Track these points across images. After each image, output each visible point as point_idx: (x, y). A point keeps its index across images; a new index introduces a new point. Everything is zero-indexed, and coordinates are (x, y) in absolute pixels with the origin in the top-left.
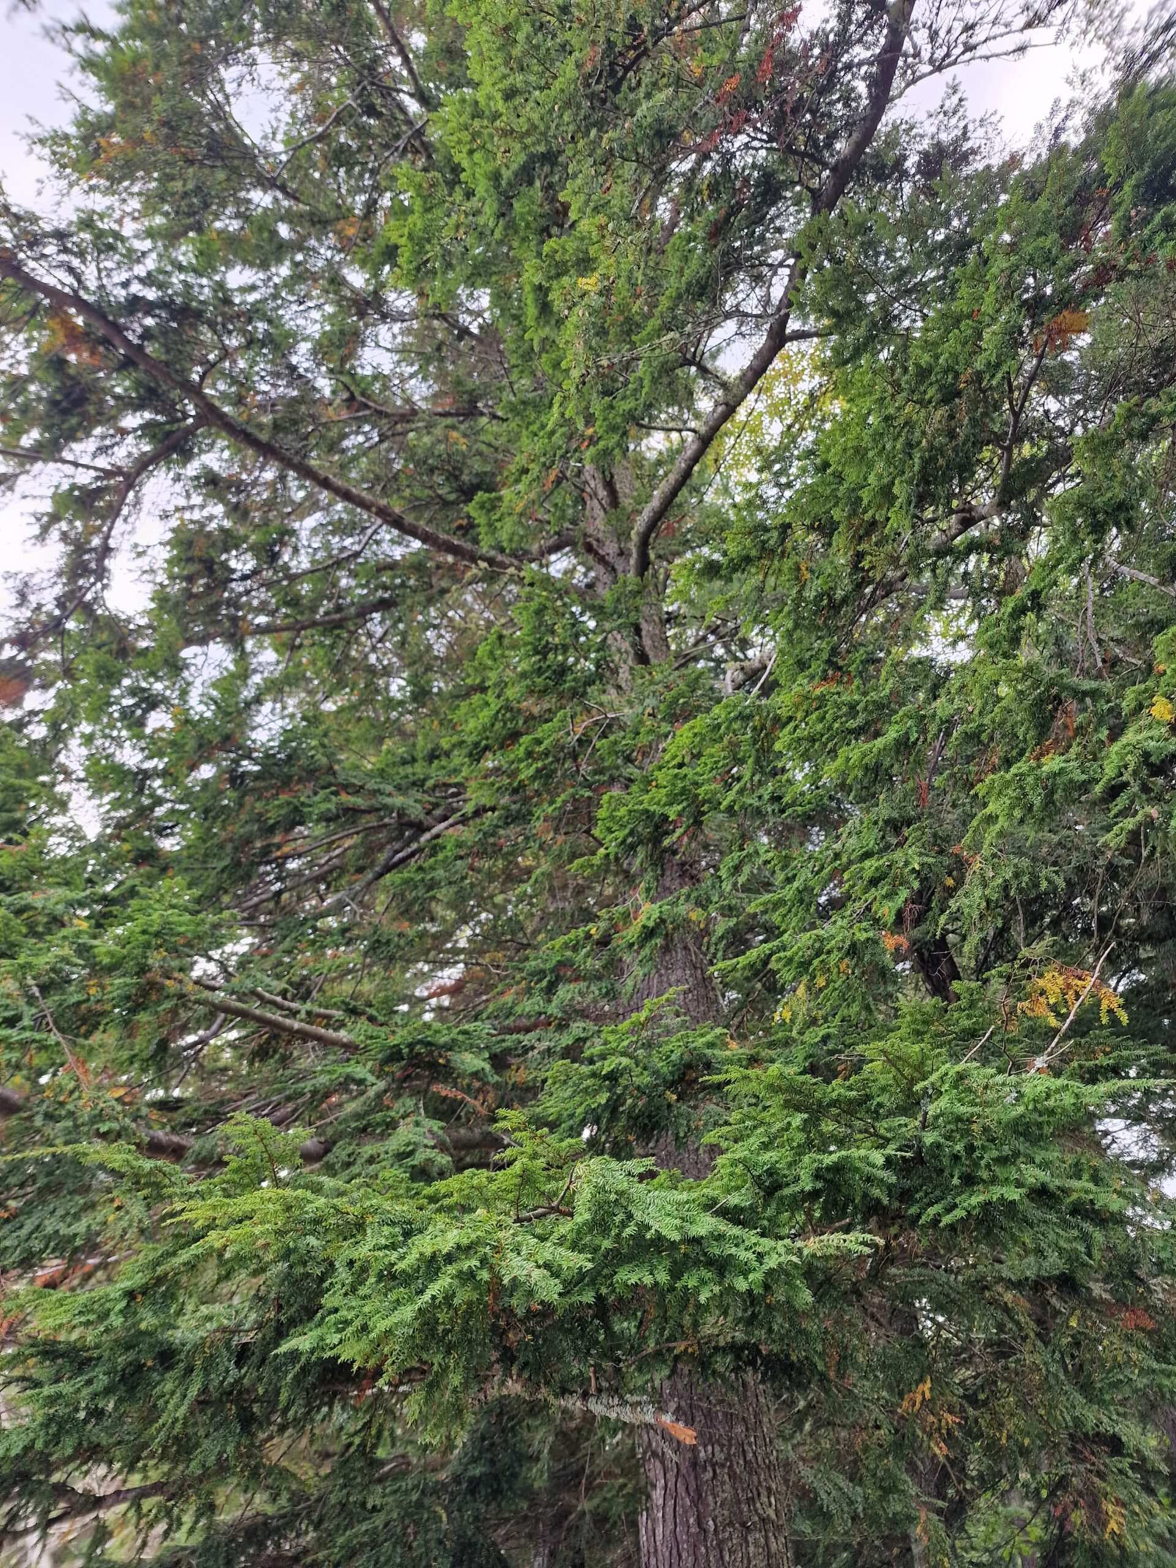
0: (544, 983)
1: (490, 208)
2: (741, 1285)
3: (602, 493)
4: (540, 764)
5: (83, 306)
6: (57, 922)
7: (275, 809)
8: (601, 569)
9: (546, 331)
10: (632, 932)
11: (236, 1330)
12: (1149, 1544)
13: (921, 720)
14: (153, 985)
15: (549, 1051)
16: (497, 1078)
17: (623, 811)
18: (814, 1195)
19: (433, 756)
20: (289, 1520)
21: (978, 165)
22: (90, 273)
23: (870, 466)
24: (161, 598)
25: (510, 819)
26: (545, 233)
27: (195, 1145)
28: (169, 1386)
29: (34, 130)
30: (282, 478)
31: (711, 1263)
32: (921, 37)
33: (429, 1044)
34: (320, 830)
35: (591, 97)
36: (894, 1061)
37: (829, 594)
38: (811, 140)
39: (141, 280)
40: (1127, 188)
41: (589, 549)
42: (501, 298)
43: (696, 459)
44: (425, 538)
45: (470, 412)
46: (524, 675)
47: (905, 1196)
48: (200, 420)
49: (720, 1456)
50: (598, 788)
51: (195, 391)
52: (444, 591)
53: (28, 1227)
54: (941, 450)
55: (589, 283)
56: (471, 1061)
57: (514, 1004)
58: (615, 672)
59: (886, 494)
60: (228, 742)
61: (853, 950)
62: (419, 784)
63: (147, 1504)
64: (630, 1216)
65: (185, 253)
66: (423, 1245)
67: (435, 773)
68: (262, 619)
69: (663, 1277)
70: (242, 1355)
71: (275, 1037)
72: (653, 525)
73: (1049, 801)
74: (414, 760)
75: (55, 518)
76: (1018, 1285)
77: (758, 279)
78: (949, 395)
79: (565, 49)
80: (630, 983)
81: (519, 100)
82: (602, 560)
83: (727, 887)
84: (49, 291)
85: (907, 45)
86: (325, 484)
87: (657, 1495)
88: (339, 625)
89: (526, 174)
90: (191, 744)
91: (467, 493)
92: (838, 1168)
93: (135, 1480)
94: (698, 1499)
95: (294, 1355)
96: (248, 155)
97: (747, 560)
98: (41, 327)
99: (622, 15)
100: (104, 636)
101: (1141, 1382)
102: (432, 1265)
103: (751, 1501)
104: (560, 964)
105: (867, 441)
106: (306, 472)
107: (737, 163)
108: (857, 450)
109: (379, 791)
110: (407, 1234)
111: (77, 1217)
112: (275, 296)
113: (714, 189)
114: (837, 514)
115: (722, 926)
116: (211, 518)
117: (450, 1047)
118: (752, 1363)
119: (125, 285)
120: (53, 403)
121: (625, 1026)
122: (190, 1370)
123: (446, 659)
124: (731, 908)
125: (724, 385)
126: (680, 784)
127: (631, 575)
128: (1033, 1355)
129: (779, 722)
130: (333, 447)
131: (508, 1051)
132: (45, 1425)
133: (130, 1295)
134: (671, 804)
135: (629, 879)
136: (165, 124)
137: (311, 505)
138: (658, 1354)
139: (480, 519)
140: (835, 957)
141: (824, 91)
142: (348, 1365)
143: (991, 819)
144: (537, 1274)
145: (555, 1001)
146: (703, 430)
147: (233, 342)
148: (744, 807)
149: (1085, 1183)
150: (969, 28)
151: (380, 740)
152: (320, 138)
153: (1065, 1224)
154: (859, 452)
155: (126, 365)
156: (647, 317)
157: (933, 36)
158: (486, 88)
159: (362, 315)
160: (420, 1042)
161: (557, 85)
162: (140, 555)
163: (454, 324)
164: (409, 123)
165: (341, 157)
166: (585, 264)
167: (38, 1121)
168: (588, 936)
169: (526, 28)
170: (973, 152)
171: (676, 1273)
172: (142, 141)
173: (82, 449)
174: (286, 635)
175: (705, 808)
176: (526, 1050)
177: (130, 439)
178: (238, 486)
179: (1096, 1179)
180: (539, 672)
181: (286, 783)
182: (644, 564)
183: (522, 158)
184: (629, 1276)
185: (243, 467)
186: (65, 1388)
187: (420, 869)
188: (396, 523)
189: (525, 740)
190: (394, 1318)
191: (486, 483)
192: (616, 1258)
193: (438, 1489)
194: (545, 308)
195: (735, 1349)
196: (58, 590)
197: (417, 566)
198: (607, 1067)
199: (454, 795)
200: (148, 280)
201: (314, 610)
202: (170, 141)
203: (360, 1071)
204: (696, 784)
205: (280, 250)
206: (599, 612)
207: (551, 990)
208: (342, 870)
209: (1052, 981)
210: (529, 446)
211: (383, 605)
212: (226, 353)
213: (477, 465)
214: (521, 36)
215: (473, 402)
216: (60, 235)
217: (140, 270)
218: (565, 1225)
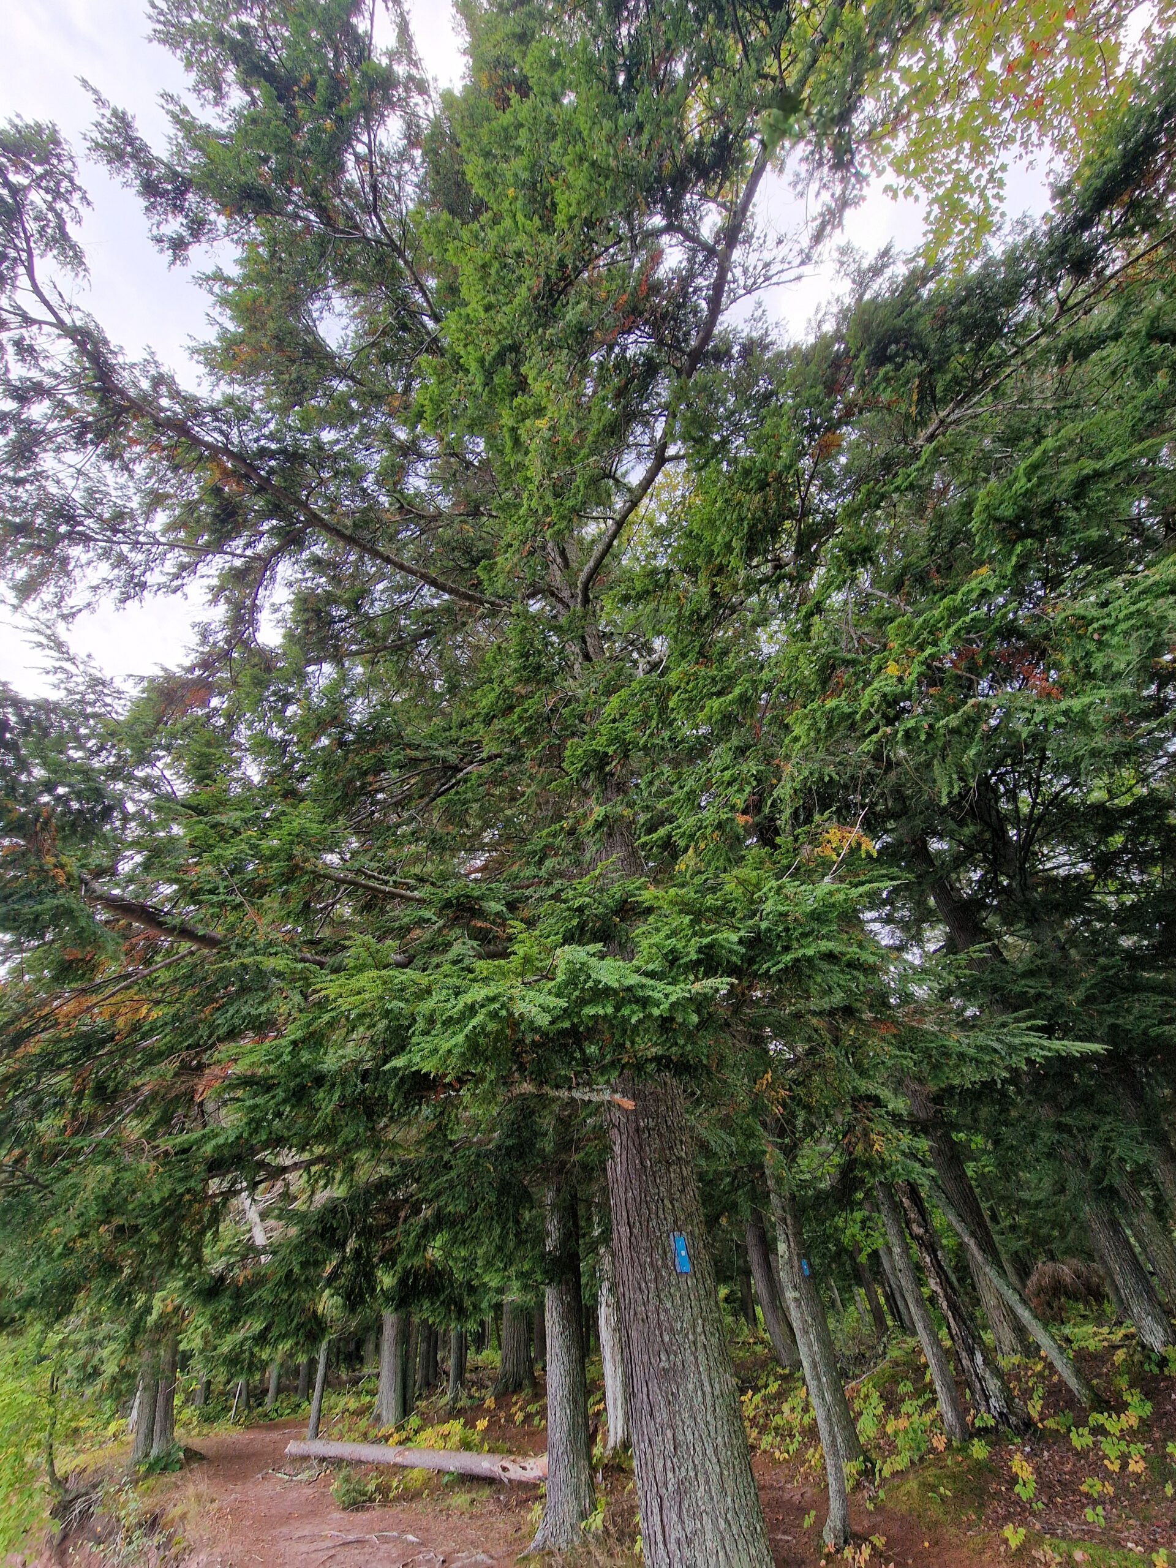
0: (537, 858)
1: (479, 380)
2: (656, 1012)
3: (559, 560)
4: (527, 725)
5: (231, 455)
6: (237, 832)
7: (367, 760)
8: (560, 607)
9: (519, 457)
10: (589, 824)
11: (361, 1061)
12: (897, 1157)
13: (754, 683)
14: (296, 866)
15: (541, 899)
17: (580, 751)
18: (698, 962)
19: (462, 725)
20: (401, 1178)
21: (775, 349)
22: (234, 434)
23: (718, 530)
24: (289, 636)
25: (511, 760)
26: (514, 394)
27: (329, 960)
28: (321, 1095)
29: (193, 344)
30: (361, 558)
31: (637, 1000)
32: (738, 272)
33: (469, 896)
34: (394, 774)
35: (538, 309)
36: (741, 882)
37: (697, 612)
38: (674, 337)
39: (266, 437)
40: (862, 356)
41: (553, 594)
42: (491, 439)
43: (614, 536)
44: (451, 591)
45: (475, 513)
46: (516, 670)
47: (751, 961)
48: (308, 523)
49: (652, 1124)
50: (563, 739)
51: (305, 505)
52: (464, 624)
53: (231, 1011)
54: (760, 520)
55: (542, 423)
56: (494, 907)
57: (519, 872)
58: (571, 667)
59: (728, 547)
60: (335, 721)
61: (720, 826)
62: (454, 742)
63: (313, 1169)
64: (589, 977)
65: (293, 420)
66: (467, 999)
67: (464, 735)
68: (354, 648)
69: (610, 1010)
70: (365, 1076)
71: (375, 897)
72: (590, 577)
73: (830, 727)
74: (451, 728)
75: (221, 589)
76: (820, 1014)
77: (646, 424)
78: (763, 486)
79: (520, 280)
80: (588, 855)
81: (493, 312)
82: (561, 601)
83: (645, 794)
84: (208, 446)
85: (729, 276)
86: (388, 560)
87: (617, 1149)
88: (401, 648)
89: (500, 358)
90: (313, 723)
91: (475, 562)
92: (710, 946)
93: (306, 1156)
94: (640, 1149)
95: (395, 1070)
96: (331, 357)
97: (648, 592)
98: (205, 469)
99: (555, 258)
100: (256, 660)
101: (890, 1063)
102: (472, 1010)
103: (671, 1148)
104: (546, 846)
105: (715, 515)
106: (376, 554)
107: (629, 354)
108: (710, 520)
109: (430, 748)
110: (457, 994)
111: (260, 1003)
112: (352, 446)
113: (617, 367)
114: (699, 562)
115: (642, 818)
116: (318, 586)
117: (481, 898)
118: (667, 1066)
119: (257, 440)
120: (216, 516)
121: (586, 879)
122: (333, 1085)
123: (467, 667)
124: (648, 807)
125: (629, 490)
126: (614, 733)
127: (579, 608)
128: (830, 1054)
129: (672, 691)
130: (392, 538)
131: (518, 900)
132: (248, 1124)
133: (294, 1043)
134: (609, 746)
135: (586, 793)
136: (277, 337)
137: (381, 577)
138: (613, 1064)
139: (483, 576)
140: (709, 830)
141: (679, 306)
142: (428, 1074)
143: (796, 739)
144: (535, 1010)
145: (544, 868)
146: (617, 517)
147: (326, 475)
148: (654, 746)
149: (855, 949)
150: (767, 265)
151: (430, 718)
152: (373, 345)
153: (842, 972)
154: (711, 522)
155: (260, 490)
156: (581, 447)
157: (745, 272)
158: (473, 305)
159: (405, 455)
160: (463, 896)
161: (516, 301)
162: (275, 611)
163: (463, 460)
164: (428, 333)
165: (387, 358)
166: (539, 412)
167: (233, 949)
168: (562, 828)
169: (496, 265)
170: (772, 343)
171: (617, 1008)
172: (262, 349)
173: (237, 545)
174: (368, 656)
175: (630, 747)
176: (528, 898)
177: (265, 538)
178: (336, 565)
179: (861, 946)
180: (525, 668)
181: (373, 744)
182: (586, 601)
183: (497, 348)
184: (590, 1011)
185: (337, 553)
186: (259, 1100)
187: (459, 791)
188: (433, 583)
189: (518, 710)
190: (453, 1042)
191: (487, 555)
192: (582, 1002)
193: (488, 1154)
194: (517, 442)
195: (657, 1059)
196: (226, 633)
197: (448, 610)
198: (577, 903)
199: (475, 749)
200: (271, 437)
201: (385, 639)
202: (280, 348)
203: (428, 914)
204: (624, 733)
205: (352, 417)
206: (558, 630)
207: (540, 862)
208: (410, 797)
209: (834, 833)
210: (512, 530)
211: (427, 634)
212: (322, 482)
213: (480, 545)
214: (493, 271)
215: (477, 508)
216: (214, 410)
217: (266, 431)
218: (551, 984)
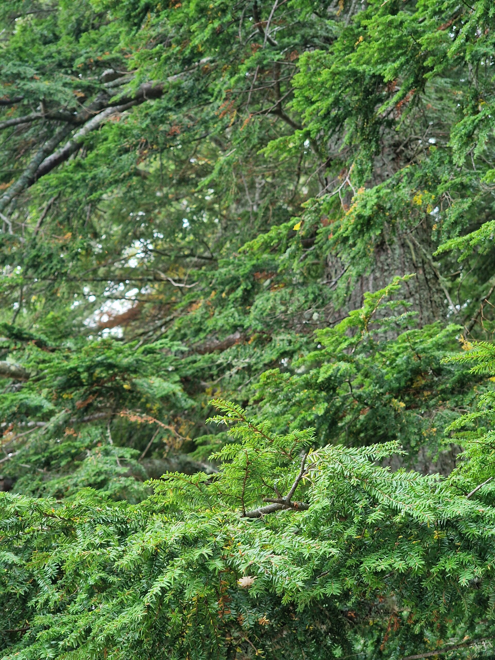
0: (239, 292)
4: (216, 24)
15: (249, 369)
16: (191, 402)
17: (325, 74)
25: (184, 99)
31: (469, 544)
33: (111, 366)
50: (288, 53)
56: (159, 385)
57: (204, 318)
62: (65, 65)
64: (375, 502)
67: (85, 50)
69: (416, 562)
74: (57, 38)
80: (342, 285)
104: (256, 268)
109: (18, 76)
110: (124, 533)
117: (135, 369)
124: (464, 186)
126: (395, 34)
134: (384, 61)
145: (254, 312)
160: (100, 364)
168: (292, 234)
171: (431, 559)
175: (428, 62)
176: (222, 369)
184: (377, 563)
187: (79, 166)
192: (362, 548)
198: (323, 374)
199: (109, 78)
204: (416, 33)
207: (247, 300)
218: (299, 516)
